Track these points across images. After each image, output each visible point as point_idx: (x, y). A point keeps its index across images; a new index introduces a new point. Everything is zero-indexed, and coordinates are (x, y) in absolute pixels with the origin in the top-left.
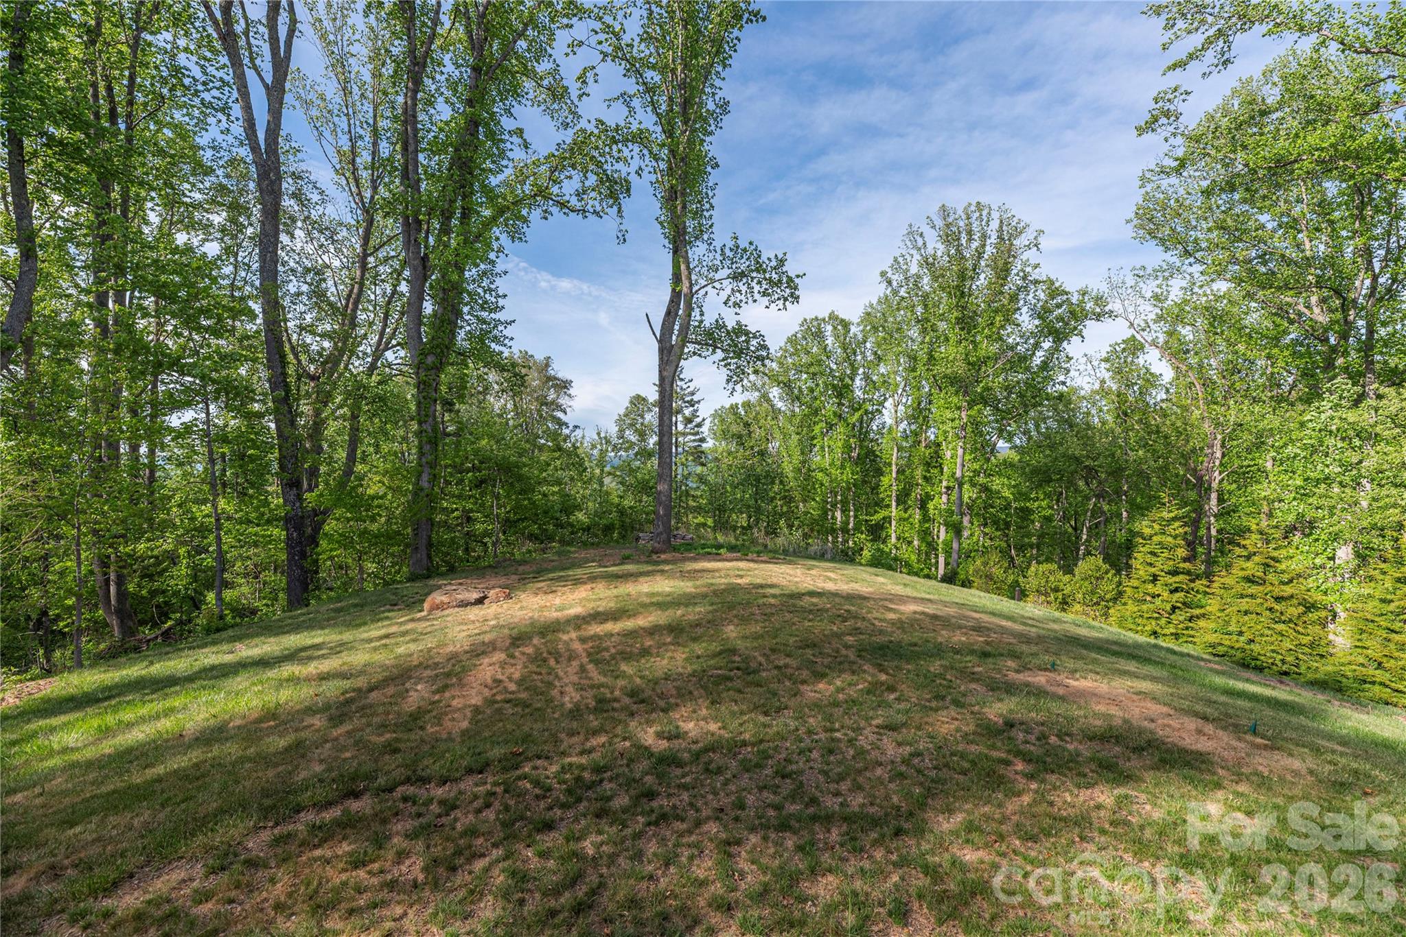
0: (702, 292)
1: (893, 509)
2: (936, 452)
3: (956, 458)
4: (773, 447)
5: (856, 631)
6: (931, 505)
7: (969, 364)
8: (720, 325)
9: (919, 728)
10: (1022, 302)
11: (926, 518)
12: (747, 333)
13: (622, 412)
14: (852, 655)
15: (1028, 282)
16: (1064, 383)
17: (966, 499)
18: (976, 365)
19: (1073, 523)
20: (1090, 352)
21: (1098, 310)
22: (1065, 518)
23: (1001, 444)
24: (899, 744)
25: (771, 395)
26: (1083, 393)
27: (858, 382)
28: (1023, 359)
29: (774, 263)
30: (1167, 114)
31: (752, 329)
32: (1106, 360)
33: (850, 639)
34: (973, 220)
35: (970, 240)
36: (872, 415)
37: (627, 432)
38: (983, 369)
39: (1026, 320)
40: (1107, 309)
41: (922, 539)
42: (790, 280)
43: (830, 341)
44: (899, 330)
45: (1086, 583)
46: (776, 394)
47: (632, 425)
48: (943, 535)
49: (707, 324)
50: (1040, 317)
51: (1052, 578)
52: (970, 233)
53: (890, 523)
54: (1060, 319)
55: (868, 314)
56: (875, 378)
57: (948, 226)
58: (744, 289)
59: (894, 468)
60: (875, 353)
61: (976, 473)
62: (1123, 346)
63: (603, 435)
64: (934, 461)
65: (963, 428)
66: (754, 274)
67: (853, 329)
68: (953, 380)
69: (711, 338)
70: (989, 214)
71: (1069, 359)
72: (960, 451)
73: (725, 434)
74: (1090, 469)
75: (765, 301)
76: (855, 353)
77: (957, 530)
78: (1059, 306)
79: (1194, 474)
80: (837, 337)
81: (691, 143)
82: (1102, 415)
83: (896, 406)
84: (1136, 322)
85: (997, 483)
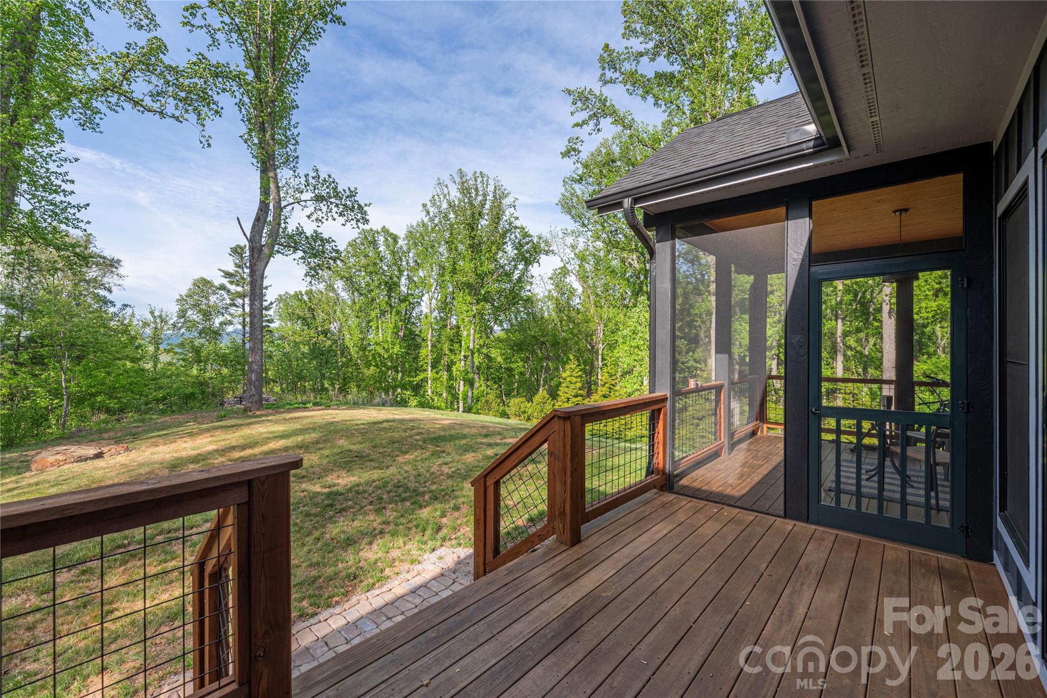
0: (290, 208)
1: (429, 372)
2: (457, 333)
3: (470, 337)
4: (334, 327)
5: (421, 434)
6: (454, 369)
7: (477, 275)
8: (300, 232)
9: (458, 462)
10: (508, 239)
11: (451, 378)
12: (322, 240)
13: (184, 292)
14: (421, 443)
15: (512, 228)
16: (530, 291)
17: (476, 363)
18: (481, 277)
19: (536, 376)
20: (542, 274)
21: (546, 248)
22: (532, 374)
23: (496, 327)
24: (450, 468)
25: (336, 286)
26: (539, 297)
27: (403, 280)
28: (508, 275)
29: (348, 193)
30: (574, 150)
31: (325, 236)
32: (551, 278)
33: (418, 437)
34: (478, 182)
35: (477, 195)
36: (413, 306)
37: (190, 313)
38: (485, 279)
39: (511, 251)
40: (551, 248)
41: (449, 392)
42: (360, 207)
43: (382, 248)
44: (433, 247)
45: (539, 406)
46: (341, 286)
47: (194, 306)
48: (462, 388)
49: (290, 230)
50: (517, 249)
51: (522, 406)
52: (477, 190)
53: (427, 382)
54: (527, 251)
55: (411, 232)
56: (415, 279)
57: (463, 183)
58: (324, 209)
59: (429, 343)
60: (416, 261)
61: (481, 346)
62: (559, 271)
63: (157, 314)
64: (456, 339)
65: (474, 316)
66: (333, 200)
67: (401, 242)
68: (469, 285)
69: (294, 242)
70: (487, 180)
71: (533, 277)
72: (472, 332)
73: (292, 316)
74: (543, 343)
75: (342, 220)
76: (401, 260)
77: (471, 384)
78: (528, 243)
79: (590, 344)
80: (388, 246)
81: (280, 90)
82: (548, 311)
83: (431, 300)
84: (564, 259)
85: (494, 353)
